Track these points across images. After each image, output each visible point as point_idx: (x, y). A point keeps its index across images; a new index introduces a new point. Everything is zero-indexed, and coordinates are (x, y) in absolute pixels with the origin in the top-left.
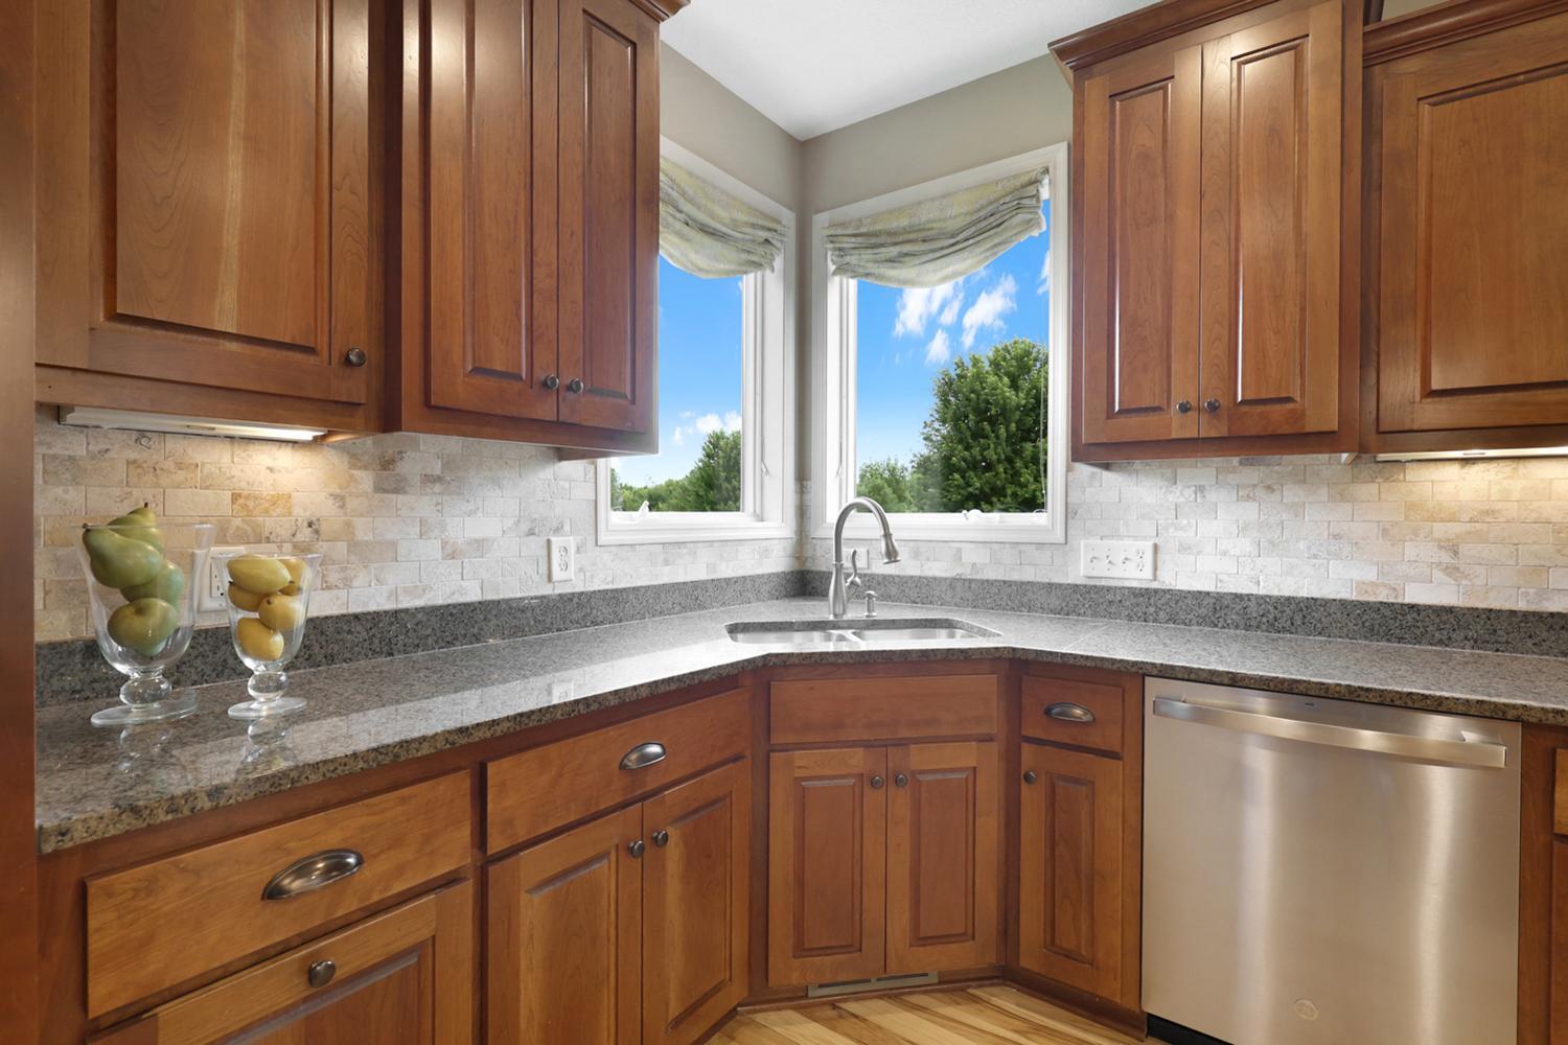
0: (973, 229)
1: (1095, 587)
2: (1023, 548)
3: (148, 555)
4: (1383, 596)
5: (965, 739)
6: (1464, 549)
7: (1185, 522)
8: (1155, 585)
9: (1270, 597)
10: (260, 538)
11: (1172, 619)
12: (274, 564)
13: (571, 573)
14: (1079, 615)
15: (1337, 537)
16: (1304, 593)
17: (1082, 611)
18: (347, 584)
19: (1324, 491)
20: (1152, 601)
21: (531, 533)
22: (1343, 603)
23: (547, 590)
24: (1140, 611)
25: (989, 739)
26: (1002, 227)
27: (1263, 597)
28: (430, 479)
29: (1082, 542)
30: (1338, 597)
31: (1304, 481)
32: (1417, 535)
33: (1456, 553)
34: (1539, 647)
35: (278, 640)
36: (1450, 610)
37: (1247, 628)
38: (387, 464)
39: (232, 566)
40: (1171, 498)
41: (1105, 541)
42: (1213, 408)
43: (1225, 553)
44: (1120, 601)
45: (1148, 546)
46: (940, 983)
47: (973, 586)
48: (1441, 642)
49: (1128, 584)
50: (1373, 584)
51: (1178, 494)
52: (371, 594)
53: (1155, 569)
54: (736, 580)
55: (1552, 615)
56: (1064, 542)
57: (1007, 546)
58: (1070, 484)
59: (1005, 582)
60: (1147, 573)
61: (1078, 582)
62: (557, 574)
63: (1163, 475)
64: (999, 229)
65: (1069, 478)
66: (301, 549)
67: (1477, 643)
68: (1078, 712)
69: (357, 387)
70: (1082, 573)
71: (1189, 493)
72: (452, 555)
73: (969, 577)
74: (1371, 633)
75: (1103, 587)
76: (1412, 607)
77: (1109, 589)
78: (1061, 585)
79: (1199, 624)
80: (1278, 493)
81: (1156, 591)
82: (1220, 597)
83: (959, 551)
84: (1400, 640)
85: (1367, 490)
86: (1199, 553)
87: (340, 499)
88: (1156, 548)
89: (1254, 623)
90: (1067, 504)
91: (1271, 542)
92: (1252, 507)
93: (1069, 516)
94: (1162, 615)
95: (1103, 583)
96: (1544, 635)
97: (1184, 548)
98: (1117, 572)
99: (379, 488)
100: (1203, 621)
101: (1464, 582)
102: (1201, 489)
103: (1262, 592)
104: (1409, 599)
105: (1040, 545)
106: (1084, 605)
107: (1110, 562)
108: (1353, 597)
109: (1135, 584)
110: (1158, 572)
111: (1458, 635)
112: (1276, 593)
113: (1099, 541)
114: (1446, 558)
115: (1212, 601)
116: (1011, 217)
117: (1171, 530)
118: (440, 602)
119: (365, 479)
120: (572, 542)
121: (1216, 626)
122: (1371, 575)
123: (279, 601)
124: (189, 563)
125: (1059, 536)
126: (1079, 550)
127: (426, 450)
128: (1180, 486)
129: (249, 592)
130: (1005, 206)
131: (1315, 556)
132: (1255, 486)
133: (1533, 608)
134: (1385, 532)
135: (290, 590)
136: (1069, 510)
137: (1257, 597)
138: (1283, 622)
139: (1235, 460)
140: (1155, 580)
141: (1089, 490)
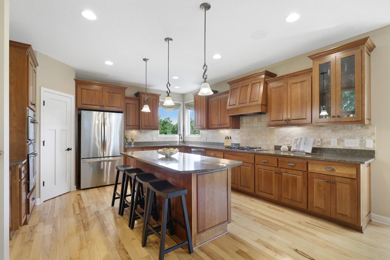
3: (127, 137)
10: (133, 137)
12: (133, 138)
13: (155, 140)
18: (138, 140)
21: (151, 136)
23: (153, 141)
28: (143, 132)
35: (133, 142)
38: (140, 131)
39: (131, 138)
42: (200, 126)
52: (139, 141)
54: (174, 141)
62: (154, 140)
66: (135, 137)
69: (138, 127)
71: (208, 133)
72: (145, 138)
80: (213, 133)
87: (137, 134)
97: (208, 138)
99: (140, 133)
117: (207, 136)
118: (144, 141)
119: (139, 132)
120: (155, 137)
123: (133, 140)
124: (129, 138)
126: (202, 138)
127: (143, 131)
129: (132, 139)
135: (134, 139)
136: (201, 134)
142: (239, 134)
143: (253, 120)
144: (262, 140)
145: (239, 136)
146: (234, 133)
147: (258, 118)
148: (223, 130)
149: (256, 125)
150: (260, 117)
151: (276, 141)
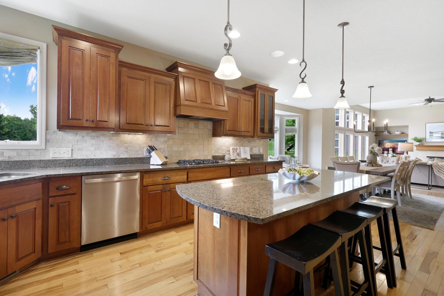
0: (10, 54)
1: (55, 160)
2: (30, 151)
4: (117, 157)
5: (32, 201)
6: (129, 148)
7: (79, 144)
8: (72, 158)
9: (98, 159)
11: (77, 166)
14: (50, 167)
15: (110, 146)
16: (104, 157)
17: (51, 166)
19: (107, 138)
20: (71, 162)
22: (111, 159)
24: (68, 165)
25: (38, 199)
26: (22, 57)
27: (96, 159)
29: (51, 149)
30: (110, 158)
31: (104, 136)
32: (122, 146)
33: (127, 149)
34: (137, 163)
36: (127, 158)
37: (93, 165)
40: (76, 138)
41: (58, 148)
42: (93, 121)
43: (88, 150)
44: (63, 163)
45: (70, 149)
46: (20, 273)
47: (9, 163)
48: (126, 164)
49: (64, 158)
50: (116, 155)
51: (78, 137)
53: (72, 154)
55: (139, 158)
56: (45, 148)
57: (24, 150)
58: (47, 133)
59: (23, 161)
60: (70, 155)
61: (50, 159)
63: (74, 133)
64: (21, 58)
65: (47, 132)
67: (130, 163)
68: (64, 187)
70: (51, 157)
71: (80, 137)
73: (8, 160)
74: (115, 164)
75: (58, 160)
76: (121, 158)
77: (59, 160)
78: (44, 160)
79: (83, 166)
80: (99, 138)
81: (72, 160)
82: (88, 160)
83: (3, 153)
84: (120, 164)
85: (115, 138)
86: (83, 150)
88: (72, 150)
89: (95, 164)
90: (46, 139)
91: (98, 148)
92: (94, 140)
93: (47, 142)
94: (74, 165)
95: (58, 159)
96: (138, 161)
97: (79, 149)
98: (61, 156)
100: (84, 165)
101: (128, 154)
102: (83, 137)
103: (96, 158)
104: (121, 157)
105: (37, 150)
106: (52, 165)
107: (60, 154)
108: (112, 157)
109: (67, 158)
110: (73, 155)
111: (128, 162)
112: (99, 158)
113: (56, 148)
114: (126, 150)
115: (86, 160)
116: (26, 56)
117: (76, 145)
121: (87, 166)
122: (115, 153)
125: (43, 147)
126: (50, 151)
128: (78, 135)
130: (25, 52)
131: (106, 150)
132: (95, 136)
133: (136, 157)
134: (117, 146)
136: (47, 140)
137: (95, 159)
138: (101, 163)
139: (91, 131)
140: (72, 157)
141: (53, 136)
142: (166, 142)
143: (189, 125)
144: (199, 150)
145: (166, 146)
146: (156, 140)
147: (194, 123)
148: (130, 135)
149: (192, 132)
150: (197, 122)
151: (213, 151)
